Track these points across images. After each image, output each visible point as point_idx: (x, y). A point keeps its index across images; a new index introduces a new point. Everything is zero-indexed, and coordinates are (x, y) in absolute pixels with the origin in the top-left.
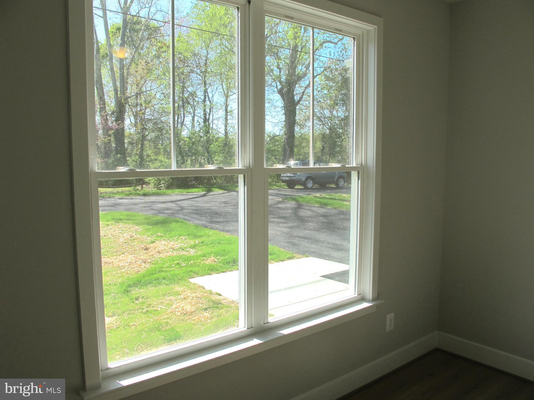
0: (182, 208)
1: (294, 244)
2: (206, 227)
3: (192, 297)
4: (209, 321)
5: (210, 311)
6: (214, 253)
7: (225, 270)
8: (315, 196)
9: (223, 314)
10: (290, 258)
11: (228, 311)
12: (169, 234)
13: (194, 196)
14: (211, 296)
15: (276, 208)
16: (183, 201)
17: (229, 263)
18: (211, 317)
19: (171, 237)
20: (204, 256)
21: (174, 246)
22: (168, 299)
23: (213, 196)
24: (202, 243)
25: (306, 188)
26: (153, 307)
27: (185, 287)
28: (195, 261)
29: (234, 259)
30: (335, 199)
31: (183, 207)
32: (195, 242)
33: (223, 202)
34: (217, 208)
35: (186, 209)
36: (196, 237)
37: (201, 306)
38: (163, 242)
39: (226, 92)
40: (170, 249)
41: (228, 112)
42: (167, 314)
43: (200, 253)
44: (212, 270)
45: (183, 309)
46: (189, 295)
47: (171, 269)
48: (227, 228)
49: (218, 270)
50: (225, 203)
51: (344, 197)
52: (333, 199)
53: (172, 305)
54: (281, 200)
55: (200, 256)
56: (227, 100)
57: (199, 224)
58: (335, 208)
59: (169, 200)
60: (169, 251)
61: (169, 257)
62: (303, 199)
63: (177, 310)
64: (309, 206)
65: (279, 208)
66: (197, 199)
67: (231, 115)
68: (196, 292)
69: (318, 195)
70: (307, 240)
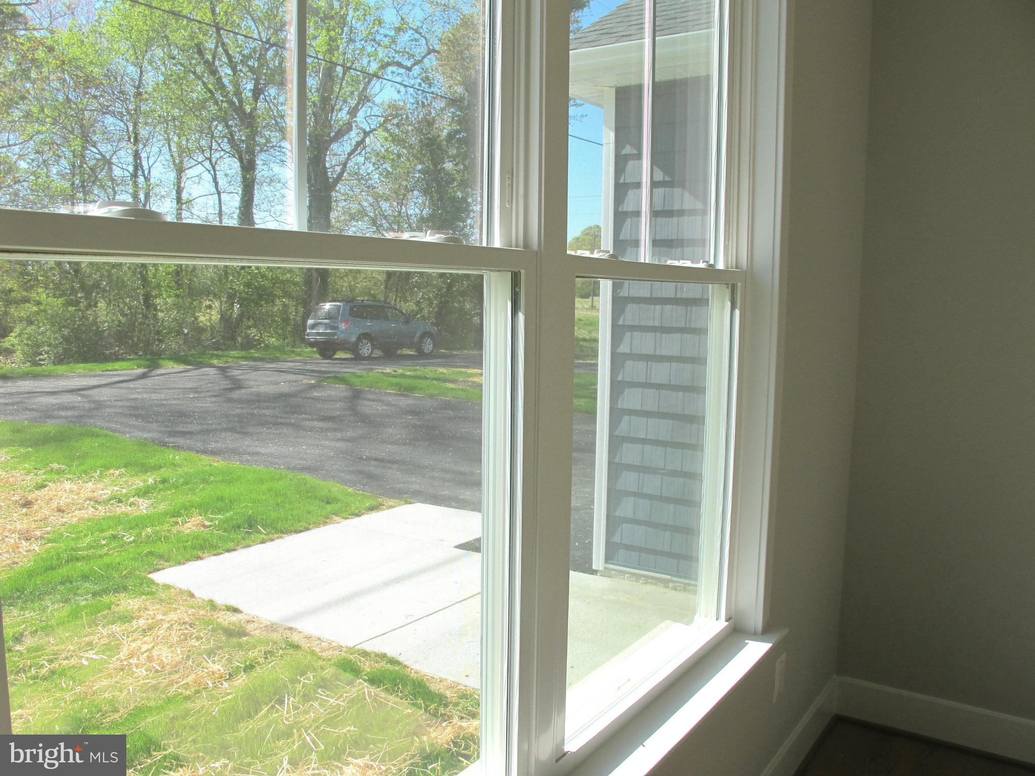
0: (99, 405)
1: (370, 476)
2: (164, 444)
3: (169, 622)
4: (225, 684)
5: (222, 658)
6: (199, 506)
7: (232, 545)
8: (383, 373)
9: (258, 663)
10: (372, 509)
11: (270, 652)
12: (80, 465)
13: (122, 378)
14: (215, 617)
15: (309, 398)
16: (98, 390)
17: (239, 527)
18: (230, 675)
19: (85, 472)
20: (176, 514)
21: (95, 494)
22: (105, 632)
23: (165, 376)
24: (164, 481)
25: (358, 358)
26: (67, 658)
27: (144, 597)
28: (158, 528)
29: (250, 516)
30: (426, 378)
31: (102, 401)
32: (145, 481)
33: (188, 388)
34: (176, 402)
35: (110, 407)
36: (145, 469)
37: (197, 644)
38: (68, 485)
39: (177, 161)
40: (88, 502)
41: (182, 204)
42: (110, 676)
43: (162, 507)
44: (202, 548)
45: (150, 659)
46: (160, 617)
47: (99, 552)
48: (212, 446)
49: (216, 547)
50: (194, 390)
51: (442, 373)
52: (420, 378)
53: (118, 647)
54: (313, 382)
55: (165, 514)
56: (179, 178)
57: (145, 439)
58: (431, 396)
59: (66, 388)
60: (86, 506)
61: (89, 520)
62: (362, 379)
63: (134, 661)
64: (375, 393)
65: (313, 398)
66: (131, 385)
67: (188, 209)
68: (176, 609)
69: (388, 370)
70: (397, 466)
